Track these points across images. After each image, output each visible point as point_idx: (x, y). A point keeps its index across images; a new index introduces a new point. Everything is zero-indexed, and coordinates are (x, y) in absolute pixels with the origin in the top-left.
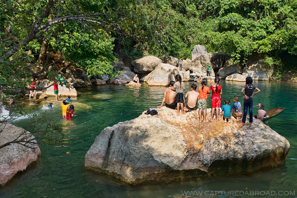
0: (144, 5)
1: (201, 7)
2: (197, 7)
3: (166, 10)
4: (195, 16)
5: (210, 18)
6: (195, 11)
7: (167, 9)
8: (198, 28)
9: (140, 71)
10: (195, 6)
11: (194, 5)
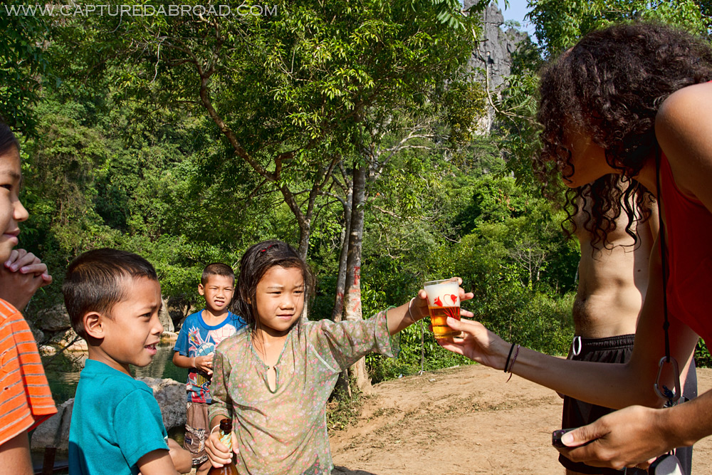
0: (62, 226)
1: (150, 219)
2: (145, 218)
3: (97, 233)
4: (141, 232)
5: (167, 237)
6: (141, 226)
7: (98, 231)
8: (147, 251)
9: (52, 328)
10: (142, 218)
11: (139, 216)
